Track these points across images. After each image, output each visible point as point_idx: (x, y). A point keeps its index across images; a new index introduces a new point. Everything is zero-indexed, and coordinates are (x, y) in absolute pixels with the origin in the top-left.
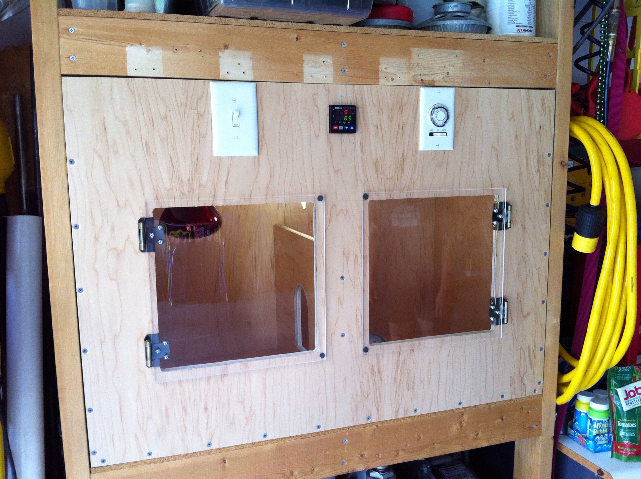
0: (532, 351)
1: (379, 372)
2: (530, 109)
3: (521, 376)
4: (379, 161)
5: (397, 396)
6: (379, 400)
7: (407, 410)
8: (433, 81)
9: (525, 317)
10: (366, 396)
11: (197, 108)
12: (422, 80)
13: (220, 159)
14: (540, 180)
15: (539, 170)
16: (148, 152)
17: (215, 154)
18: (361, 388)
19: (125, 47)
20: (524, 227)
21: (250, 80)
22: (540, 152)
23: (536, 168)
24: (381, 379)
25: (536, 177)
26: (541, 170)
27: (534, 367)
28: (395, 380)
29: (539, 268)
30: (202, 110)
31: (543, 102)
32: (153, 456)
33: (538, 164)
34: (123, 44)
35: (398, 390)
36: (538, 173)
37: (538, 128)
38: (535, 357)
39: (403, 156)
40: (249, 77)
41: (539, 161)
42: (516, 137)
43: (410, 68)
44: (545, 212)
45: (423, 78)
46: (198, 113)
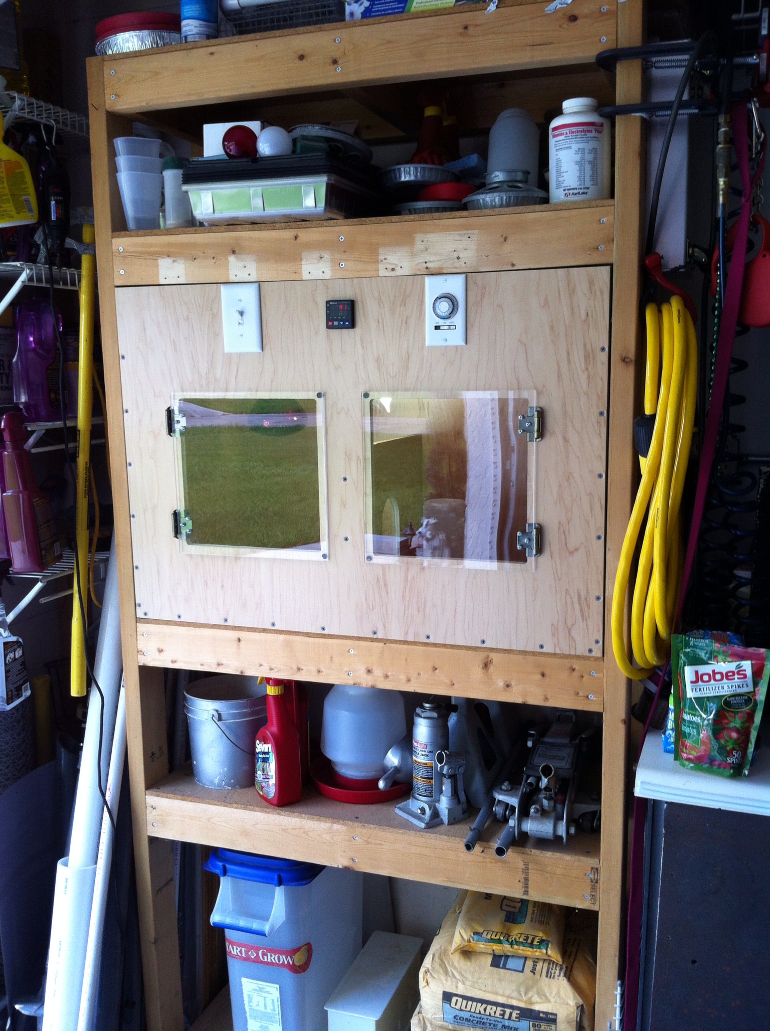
0: (583, 598)
1: (385, 585)
2: (572, 292)
3: (567, 627)
4: (381, 357)
5: (406, 616)
6: (386, 617)
7: (418, 634)
8: (441, 268)
9: (571, 553)
10: (371, 608)
11: (211, 310)
12: (427, 268)
13: (230, 355)
14: (589, 381)
15: (587, 369)
16: (175, 349)
17: (227, 350)
18: (366, 598)
19: (157, 259)
20: (566, 440)
21: (254, 281)
22: (589, 346)
23: (583, 365)
24: (387, 593)
25: (584, 377)
26: (590, 369)
27: (586, 620)
28: (403, 597)
29: (591, 494)
30: (215, 311)
31: (591, 283)
32: (182, 619)
33: (586, 360)
34: (155, 258)
35: (407, 610)
36: (586, 373)
37: (583, 316)
38: (589, 608)
39: (407, 352)
40: (253, 278)
41: (587, 357)
42: (552, 328)
43: (413, 255)
44: (598, 422)
45: (428, 265)
46: (213, 314)
